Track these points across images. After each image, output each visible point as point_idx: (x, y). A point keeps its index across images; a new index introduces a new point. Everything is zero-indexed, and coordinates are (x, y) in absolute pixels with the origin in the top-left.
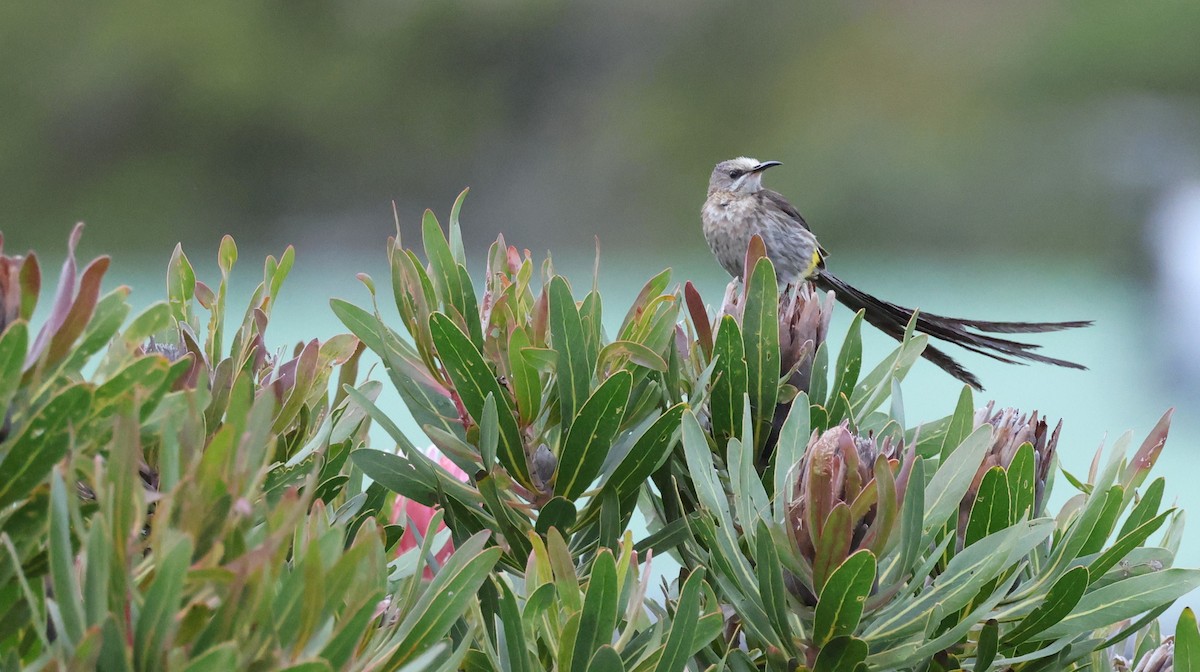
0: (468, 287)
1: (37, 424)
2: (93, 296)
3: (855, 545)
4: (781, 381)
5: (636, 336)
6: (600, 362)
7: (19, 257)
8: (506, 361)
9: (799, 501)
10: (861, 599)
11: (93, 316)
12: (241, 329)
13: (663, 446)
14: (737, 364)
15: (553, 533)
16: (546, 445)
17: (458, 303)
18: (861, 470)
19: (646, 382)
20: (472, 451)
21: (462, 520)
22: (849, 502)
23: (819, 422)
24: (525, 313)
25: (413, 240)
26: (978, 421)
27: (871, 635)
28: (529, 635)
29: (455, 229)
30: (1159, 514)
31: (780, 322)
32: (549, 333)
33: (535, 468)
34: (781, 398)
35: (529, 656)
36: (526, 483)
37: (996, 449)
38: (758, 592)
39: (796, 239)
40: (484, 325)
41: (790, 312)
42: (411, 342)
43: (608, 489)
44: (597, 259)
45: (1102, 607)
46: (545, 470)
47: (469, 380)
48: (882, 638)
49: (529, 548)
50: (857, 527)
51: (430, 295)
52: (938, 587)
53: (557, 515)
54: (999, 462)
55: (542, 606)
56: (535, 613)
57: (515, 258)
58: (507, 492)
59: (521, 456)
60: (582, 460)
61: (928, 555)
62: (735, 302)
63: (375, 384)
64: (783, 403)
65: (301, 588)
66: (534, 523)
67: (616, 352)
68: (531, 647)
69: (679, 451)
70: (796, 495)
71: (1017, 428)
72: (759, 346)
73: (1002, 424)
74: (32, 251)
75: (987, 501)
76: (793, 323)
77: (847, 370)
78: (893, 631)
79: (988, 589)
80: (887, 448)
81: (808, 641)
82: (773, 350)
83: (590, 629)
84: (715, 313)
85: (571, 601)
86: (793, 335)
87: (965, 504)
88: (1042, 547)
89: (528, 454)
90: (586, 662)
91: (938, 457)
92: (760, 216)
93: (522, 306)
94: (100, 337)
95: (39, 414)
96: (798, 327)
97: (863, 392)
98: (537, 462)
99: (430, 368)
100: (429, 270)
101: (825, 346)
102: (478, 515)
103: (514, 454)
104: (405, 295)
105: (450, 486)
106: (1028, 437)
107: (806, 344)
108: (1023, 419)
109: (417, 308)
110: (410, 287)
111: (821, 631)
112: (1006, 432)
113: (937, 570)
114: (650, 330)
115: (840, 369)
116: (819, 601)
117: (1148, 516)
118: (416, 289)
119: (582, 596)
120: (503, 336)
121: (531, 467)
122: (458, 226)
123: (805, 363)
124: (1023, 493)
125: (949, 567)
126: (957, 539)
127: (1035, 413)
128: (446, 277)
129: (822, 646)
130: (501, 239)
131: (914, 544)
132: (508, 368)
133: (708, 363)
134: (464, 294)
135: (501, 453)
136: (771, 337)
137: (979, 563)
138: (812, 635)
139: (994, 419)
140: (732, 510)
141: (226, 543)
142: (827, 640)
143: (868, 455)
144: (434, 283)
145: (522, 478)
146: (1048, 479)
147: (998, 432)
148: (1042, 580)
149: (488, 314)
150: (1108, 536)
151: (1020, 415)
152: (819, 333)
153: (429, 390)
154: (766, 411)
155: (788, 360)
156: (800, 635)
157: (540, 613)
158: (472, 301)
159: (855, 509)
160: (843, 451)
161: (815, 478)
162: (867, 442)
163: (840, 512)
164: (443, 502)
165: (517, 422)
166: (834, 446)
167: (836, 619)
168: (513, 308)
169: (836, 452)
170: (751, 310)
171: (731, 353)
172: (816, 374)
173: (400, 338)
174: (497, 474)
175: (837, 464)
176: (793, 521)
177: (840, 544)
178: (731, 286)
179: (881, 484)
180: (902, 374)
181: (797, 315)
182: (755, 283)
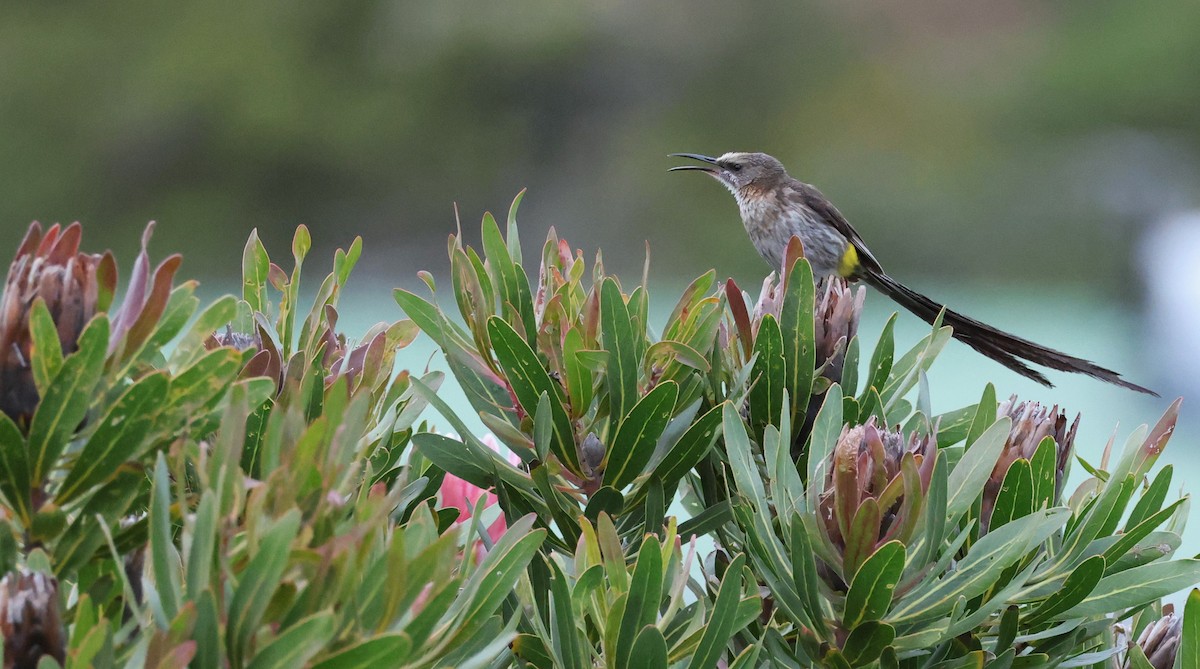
0: (524, 284)
1: (117, 412)
3: (882, 534)
4: (815, 373)
5: (681, 336)
6: (648, 358)
7: (97, 256)
8: (559, 355)
9: (830, 492)
10: (890, 586)
12: (310, 316)
13: (709, 439)
14: (775, 359)
15: (603, 517)
16: (596, 435)
17: (514, 300)
18: (889, 464)
19: (692, 376)
20: (525, 438)
21: (515, 503)
22: (877, 494)
23: (853, 414)
26: (1001, 413)
27: (896, 617)
28: (578, 613)
29: (512, 227)
31: (815, 316)
32: (600, 333)
33: (584, 455)
34: (815, 389)
35: (577, 634)
36: (577, 472)
37: (1019, 440)
38: (791, 575)
40: (538, 319)
41: (824, 307)
42: (470, 334)
43: (654, 479)
45: (1115, 592)
46: (594, 458)
47: (525, 379)
48: (907, 621)
49: (579, 532)
50: (884, 518)
51: (488, 290)
52: (960, 572)
53: (605, 502)
54: (1021, 453)
55: (591, 586)
56: (584, 594)
57: (566, 251)
58: (559, 477)
59: (571, 446)
61: (952, 540)
62: (772, 295)
63: (438, 374)
64: (817, 394)
66: (583, 508)
67: (664, 351)
68: (580, 624)
69: (720, 443)
70: (828, 487)
71: (1038, 420)
72: (796, 341)
73: (1024, 417)
74: (109, 251)
75: (1012, 490)
76: (826, 317)
77: (880, 367)
78: (917, 614)
79: (1009, 574)
80: (914, 442)
81: (837, 623)
82: (809, 346)
83: (636, 610)
84: (755, 310)
85: (618, 581)
86: (826, 328)
87: (990, 490)
88: (1057, 534)
89: (578, 444)
90: (631, 642)
91: (962, 444)
93: (573, 301)
94: (170, 328)
95: (118, 402)
96: (833, 321)
98: (586, 450)
99: (486, 360)
100: (486, 265)
101: (856, 341)
102: (528, 497)
103: (566, 444)
104: (464, 291)
106: (1048, 429)
107: (839, 342)
108: (1044, 413)
109: (475, 305)
110: (469, 285)
111: (851, 614)
112: (1028, 424)
113: (961, 554)
114: (695, 331)
115: (873, 366)
116: (850, 588)
118: (475, 289)
119: (629, 578)
120: (557, 332)
121: (581, 455)
122: (515, 225)
123: (838, 356)
124: (1045, 483)
125: (971, 550)
126: (980, 524)
127: (1056, 407)
128: (504, 276)
129: (853, 629)
130: (553, 233)
131: (938, 531)
132: (561, 365)
133: (748, 359)
134: (519, 292)
135: (553, 444)
136: (807, 334)
137: (1000, 549)
138: (842, 618)
139: (1016, 412)
141: (315, 529)
142: (856, 624)
143: (895, 449)
144: (492, 281)
145: (573, 468)
146: (1067, 465)
147: (1020, 426)
148: (1059, 563)
149: (542, 308)
151: (1041, 409)
152: (850, 327)
153: (484, 378)
154: (802, 400)
155: (823, 352)
156: (829, 616)
157: (588, 593)
158: (527, 298)
159: (882, 502)
160: (867, 447)
161: (842, 475)
162: (894, 436)
163: (869, 506)
164: (499, 487)
165: (567, 414)
166: (857, 446)
167: (866, 604)
168: (566, 304)
169: (861, 450)
170: (789, 307)
171: (770, 348)
172: (848, 367)
173: (458, 330)
174: (550, 463)
175: (865, 461)
176: (824, 511)
177: (869, 536)
178: (768, 280)
179: (908, 480)
180: (927, 364)
181: (831, 310)
182: (793, 281)
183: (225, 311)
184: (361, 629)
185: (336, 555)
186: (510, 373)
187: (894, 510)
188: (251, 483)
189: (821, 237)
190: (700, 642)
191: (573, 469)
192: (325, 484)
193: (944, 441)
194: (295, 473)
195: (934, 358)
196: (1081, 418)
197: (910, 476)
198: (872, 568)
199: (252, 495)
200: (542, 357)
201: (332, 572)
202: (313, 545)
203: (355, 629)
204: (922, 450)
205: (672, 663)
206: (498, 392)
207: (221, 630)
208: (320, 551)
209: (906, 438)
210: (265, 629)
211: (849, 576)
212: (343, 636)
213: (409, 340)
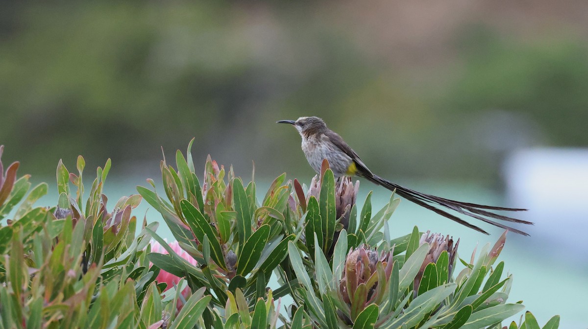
0: (197, 183)
3: (368, 299)
4: (336, 221)
5: (271, 204)
6: (256, 214)
8: (214, 216)
9: (344, 279)
14: (316, 217)
15: (238, 290)
16: (233, 251)
17: (192, 191)
18: (371, 266)
19: (276, 223)
20: (199, 253)
21: (195, 283)
22: (366, 280)
23: (353, 243)
24: (222, 193)
25: (171, 162)
29: (189, 156)
30: (500, 282)
31: (336, 195)
32: (233, 201)
33: (228, 260)
34: (336, 229)
36: (224, 268)
37: (431, 252)
38: (324, 316)
40: (204, 198)
41: (340, 190)
42: (172, 205)
43: (260, 271)
45: (477, 320)
46: (232, 262)
47: (199, 227)
49: (226, 298)
50: (370, 292)
51: (180, 186)
52: (406, 314)
53: (238, 283)
54: (432, 259)
55: (233, 323)
56: (230, 327)
57: (216, 167)
58: (216, 271)
59: (221, 256)
61: (402, 300)
62: (316, 186)
63: (156, 223)
64: (338, 231)
66: (228, 285)
67: (263, 211)
70: (343, 276)
71: (440, 242)
72: (327, 207)
73: (433, 241)
75: (428, 277)
76: (341, 195)
77: (365, 217)
80: (383, 255)
82: (333, 209)
84: (307, 192)
85: (246, 320)
86: (341, 201)
87: (419, 276)
89: (224, 255)
91: (405, 253)
93: (220, 189)
96: (344, 197)
98: (228, 258)
99: (180, 217)
100: (179, 174)
101: (355, 206)
102: (202, 281)
103: (218, 255)
104: (169, 187)
105: (191, 269)
106: (445, 246)
107: (347, 209)
108: (443, 238)
109: (174, 192)
110: (170, 184)
112: (435, 244)
113: (406, 306)
114: (278, 201)
115: (362, 217)
116: (354, 323)
118: (173, 185)
119: (251, 319)
120: (213, 204)
121: (226, 260)
123: (347, 214)
124: (443, 272)
125: (410, 305)
126: (414, 293)
127: (448, 236)
128: (187, 179)
130: (210, 157)
131: (395, 297)
132: (215, 220)
133: (304, 214)
134: (195, 186)
135: (212, 253)
136: (332, 204)
137: (424, 303)
139: (430, 238)
143: (374, 259)
144: (182, 180)
145: (222, 266)
146: (454, 262)
147: (432, 245)
148: (452, 307)
149: (206, 193)
151: (441, 237)
152: (353, 200)
154: (329, 237)
155: (340, 212)
157: (232, 326)
158: (198, 189)
162: (374, 252)
163: (362, 287)
164: (187, 276)
165: (219, 242)
166: (356, 259)
168: (217, 191)
169: (358, 260)
170: (323, 191)
171: (314, 211)
172: (352, 218)
173: (166, 204)
174: (211, 264)
176: (341, 288)
177: (362, 300)
178: (314, 179)
179: (380, 273)
180: (388, 216)
181: (343, 192)
182: (325, 179)
186: (191, 224)
187: (374, 287)
197: (381, 271)
200: (206, 217)
204: (387, 259)
206: (187, 232)
209: (380, 253)
211: (354, 318)
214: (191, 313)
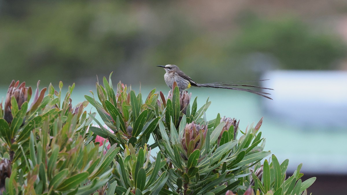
0: (113, 93)
1: (30, 123)
2: (43, 96)
3: (195, 148)
4: (180, 112)
5: (149, 103)
6: (141, 108)
7: (28, 87)
8: (122, 108)
9: (184, 138)
10: (197, 159)
11: (42, 101)
12: (64, 101)
13: (155, 125)
14: (171, 109)
15: (130, 144)
16: (130, 126)
17: (111, 96)
18: (197, 132)
19: (151, 112)
20: (115, 127)
21: (112, 141)
22: (194, 138)
23: (189, 121)
24: (125, 98)
25: (101, 83)
26: (221, 121)
27: (199, 166)
28: (126, 166)
29: (110, 80)
30: (260, 139)
31: (180, 99)
32: (130, 103)
34: (180, 116)
35: (125, 171)
37: (226, 126)
39: (183, 82)
40: (117, 100)
41: (182, 97)
42: (101, 104)
43: (143, 135)
44: (140, 86)
45: (248, 159)
46: (130, 131)
47: (114, 113)
48: (202, 167)
50: (196, 144)
51: (105, 94)
52: (213, 155)
53: (133, 141)
54: (226, 129)
55: (128, 160)
56: (126, 162)
57: (123, 86)
58: (122, 135)
60: (138, 129)
61: (211, 149)
62: (171, 95)
63: (95, 113)
65: (83, 156)
66: (128, 142)
67: (145, 106)
69: (158, 127)
70: (183, 137)
71: (230, 122)
72: (176, 105)
73: (227, 121)
74: (30, 86)
75: (224, 137)
76: (183, 100)
77: (194, 109)
78: (204, 165)
79: (224, 156)
80: (202, 127)
81: (186, 168)
82: (179, 106)
83: (139, 165)
84: (166, 98)
85: (135, 159)
86: (183, 102)
87: (219, 138)
88: (236, 146)
89: (126, 128)
90: (138, 172)
91: (213, 128)
92: (173, 76)
93: (124, 95)
94: (44, 105)
95: (31, 121)
96: (184, 100)
97: (198, 114)
100: (105, 89)
101: (189, 104)
102: (116, 140)
103: (123, 127)
104: (100, 95)
105: (110, 134)
106: (232, 123)
107: (185, 105)
108: (231, 120)
109: (102, 97)
110: (101, 93)
111: (189, 165)
112: (228, 122)
113: (214, 151)
114: (152, 102)
115: (192, 109)
116: (188, 160)
117: (258, 140)
118: (102, 93)
119: (137, 158)
120: (121, 103)
121: (127, 130)
122: (111, 80)
123: (186, 108)
124: (232, 135)
125: (216, 151)
126: (218, 145)
127: (234, 118)
128: (109, 91)
129: (189, 169)
130: (120, 82)
131: (208, 147)
132: (122, 110)
133: (165, 108)
134: (112, 94)
135: (121, 127)
136: (178, 103)
137: (222, 150)
138: (187, 166)
139: (225, 120)
140: (170, 139)
141: (67, 147)
142: (190, 167)
143: (198, 128)
144: (106, 92)
146: (237, 132)
147: (226, 123)
148: (236, 153)
149: (118, 98)
150: (249, 144)
151: (231, 119)
152: (188, 102)
153: (106, 114)
154: (177, 118)
155: (182, 107)
156: (184, 166)
157: (128, 161)
158: (114, 95)
159: (195, 141)
160: (193, 128)
161: (187, 134)
162: (198, 126)
163: (192, 141)
164: (109, 138)
165: (124, 121)
166: (190, 128)
167: (192, 163)
168: (123, 97)
169: (191, 129)
170: (174, 97)
171: (170, 106)
172: (188, 110)
173: (99, 104)
174: (120, 132)
175: (191, 131)
176: (183, 142)
177: (193, 148)
178: (170, 92)
179: (201, 135)
180: (205, 110)
181: (184, 98)
182: (175, 92)
183: (56, 101)
184: (78, 169)
185: (72, 153)
186: (110, 112)
187: (198, 142)
188: (51, 137)
189: (182, 83)
190: (152, 172)
191: (126, 133)
192: (68, 137)
193: (209, 127)
194: (62, 135)
195: (207, 109)
196: (240, 121)
197: (201, 134)
198: (193, 155)
199: (53, 140)
200: (118, 109)
201: (71, 157)
202: (66, 151)
203: (76, 169)
204: (204, 128)
205: (147, 176)
206: (109, 117)
207: (46, 170)
208: (68, 153)
209: (201, 126)
210: (56, 170)
211: (188, 157)
212: (74, 171)
213: (87, 105)
214: (110, 156)
